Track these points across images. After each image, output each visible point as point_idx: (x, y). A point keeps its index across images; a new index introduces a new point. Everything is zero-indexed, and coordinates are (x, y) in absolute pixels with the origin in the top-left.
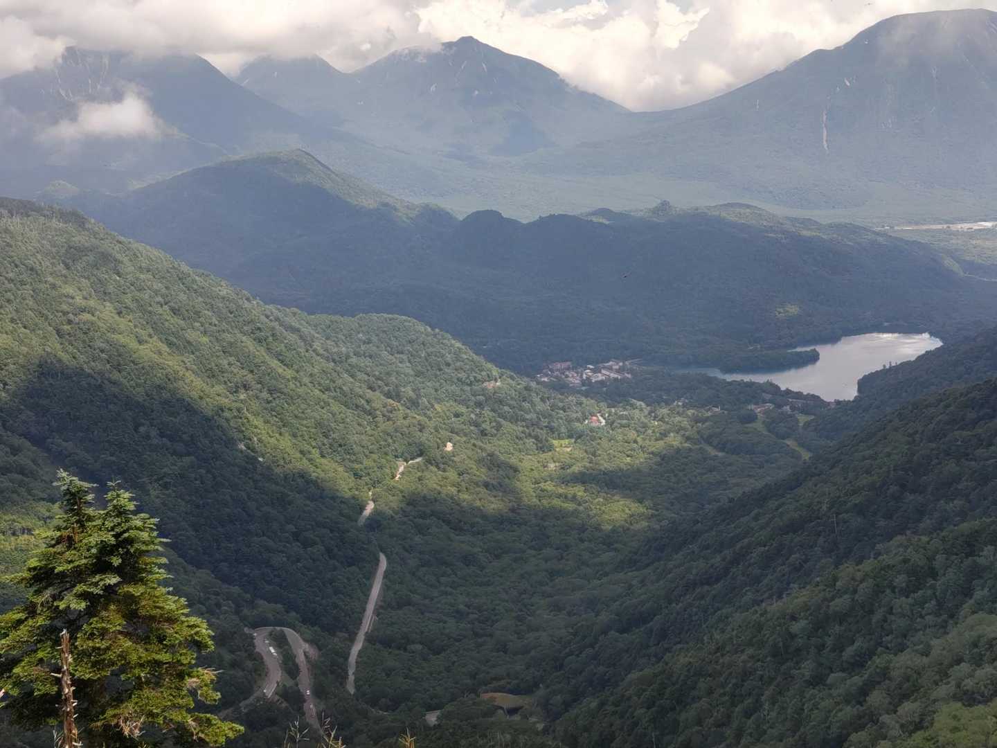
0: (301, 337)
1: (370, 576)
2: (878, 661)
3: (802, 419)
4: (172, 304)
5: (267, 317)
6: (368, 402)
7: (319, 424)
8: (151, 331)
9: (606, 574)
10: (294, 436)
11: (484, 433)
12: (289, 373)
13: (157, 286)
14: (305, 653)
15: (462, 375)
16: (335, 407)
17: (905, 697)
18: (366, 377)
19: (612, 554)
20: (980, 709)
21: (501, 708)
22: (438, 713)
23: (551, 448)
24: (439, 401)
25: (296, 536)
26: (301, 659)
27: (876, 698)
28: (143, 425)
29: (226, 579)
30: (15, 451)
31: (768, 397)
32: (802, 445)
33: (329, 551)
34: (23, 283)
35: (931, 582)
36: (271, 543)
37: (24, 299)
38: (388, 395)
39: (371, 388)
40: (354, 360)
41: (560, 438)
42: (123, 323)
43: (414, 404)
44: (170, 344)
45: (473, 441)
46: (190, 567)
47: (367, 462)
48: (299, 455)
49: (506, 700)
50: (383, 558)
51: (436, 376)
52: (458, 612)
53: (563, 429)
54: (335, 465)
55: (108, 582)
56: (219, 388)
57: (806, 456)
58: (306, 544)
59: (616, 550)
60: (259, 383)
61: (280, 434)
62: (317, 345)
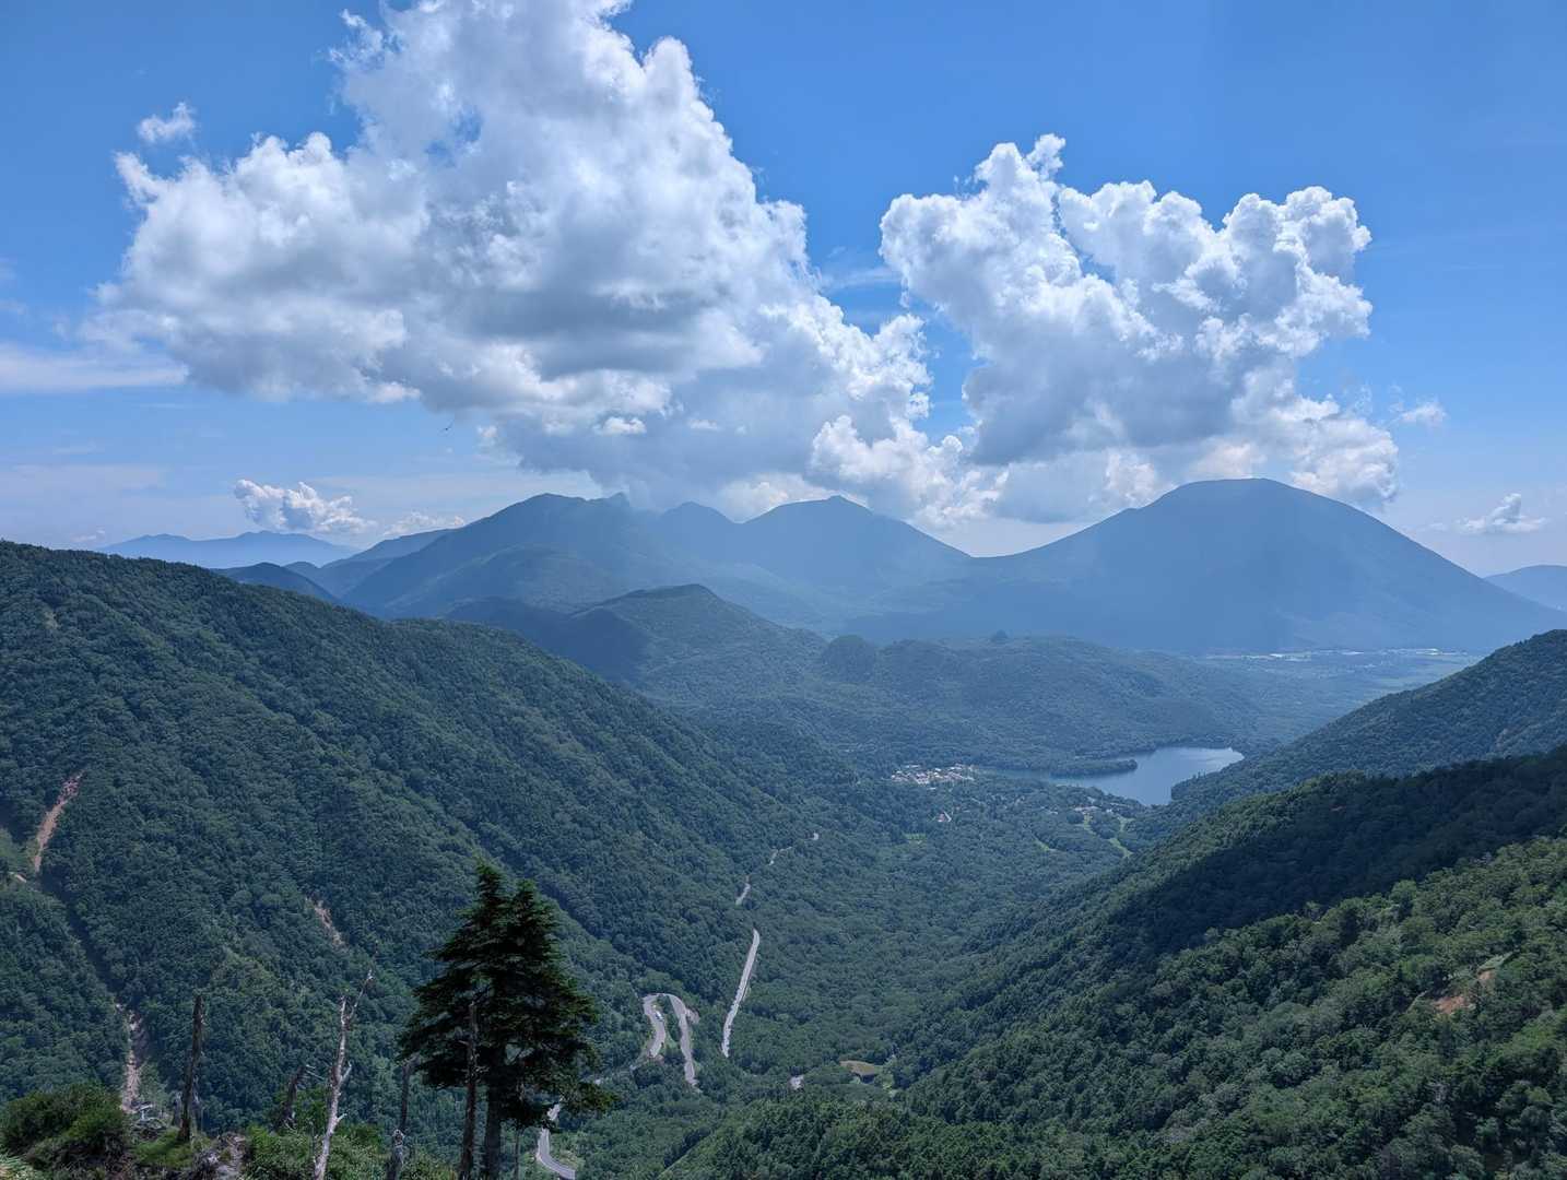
0: (694, 740)
1: (745, 952)
2: (1194, 1044)
3: (1124, 821)
4: (589, 710)
5: (666, 721)
6: (748, 795)
7: (706, 814)
8: (569, 732)
9: (952, 956)
10: (685, 824)
11: (846, 826)
12: (683, 770)
13: (577, 694)
14: (687, 1018)
15: (828, 774)
16: (720, 799)
17: (1222, 1078)
18: (747, 775)
19: (957, 937)
20: (1289, 1091)
21: (857, 1075)
22: (802, 1077)
23: (904, 841)
24: (809, 797)
25: (683, 912)
26: (683, 1024)
27: (1195, 1077)
28: (558, 811)
29: (621, 949)
30: (453, 831)
31: (1093, 800)
32: (1123, 844)
33: (711, 927)
34: (469, 691)
35: (1242, 971)
36: (660, 918)
37: (469, 704)
38: (765, 790)
39: (750, 783)
40: (736, 759)
41: (911, 831)
42: (547, 725)
43: (787, 799)
44: (585, 743)
45: (836, 832)
46: (592, 937)
47: (746, 849)
48: (688, 841)
49: (862, 1068)
50: (756, 933)
51: (805, 774)
52: (821, 986)
53: (915, 825)
54: (718, 851)
55: (511, 959)
56: (625, 782)
57: (1127, 854)
58: (692, 920)
59: (961, 934)
60: (657, 777)
61: (673, 822)
62: (707, 747)
